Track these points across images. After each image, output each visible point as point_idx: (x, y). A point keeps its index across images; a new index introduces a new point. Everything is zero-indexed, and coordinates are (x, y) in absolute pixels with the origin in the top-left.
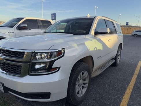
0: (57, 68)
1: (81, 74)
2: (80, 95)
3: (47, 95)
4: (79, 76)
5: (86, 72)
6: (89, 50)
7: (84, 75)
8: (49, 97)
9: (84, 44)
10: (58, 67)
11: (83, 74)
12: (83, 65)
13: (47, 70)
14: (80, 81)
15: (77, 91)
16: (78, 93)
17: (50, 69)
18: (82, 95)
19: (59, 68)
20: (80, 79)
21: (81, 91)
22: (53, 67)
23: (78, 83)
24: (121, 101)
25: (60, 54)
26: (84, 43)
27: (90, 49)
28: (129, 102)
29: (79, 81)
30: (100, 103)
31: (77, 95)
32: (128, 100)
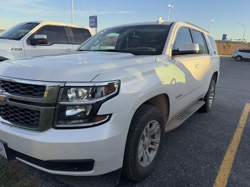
0: (106, 115)
1: (148, 126)
2: (145, 164)
3: (88, 164)
4: (145, 131)
5: (157, 123)
6: (163, 84)
7: (153, 127)
8: (91, 168)
9: (154, 72)
10: (108, 115)
11: (151, 125)
12: (152, 110)
13: (87, 120)
14: (146, 138)
15: (140, 156)
16: (142, 159)
17: (92, 117)
18: (148, 164)
19: (110, 115)
20: (145, 135)
21: (147, 156)
22: (98, 114)
23: (142, 142)
24: (217, 174)
25: (112, 90)
26: (154, 70)
27: (163, 82)
28: (230, 174)
29: (143, 138)
30: (180, 177)
31: (141, 163)
32: (229, 172)
